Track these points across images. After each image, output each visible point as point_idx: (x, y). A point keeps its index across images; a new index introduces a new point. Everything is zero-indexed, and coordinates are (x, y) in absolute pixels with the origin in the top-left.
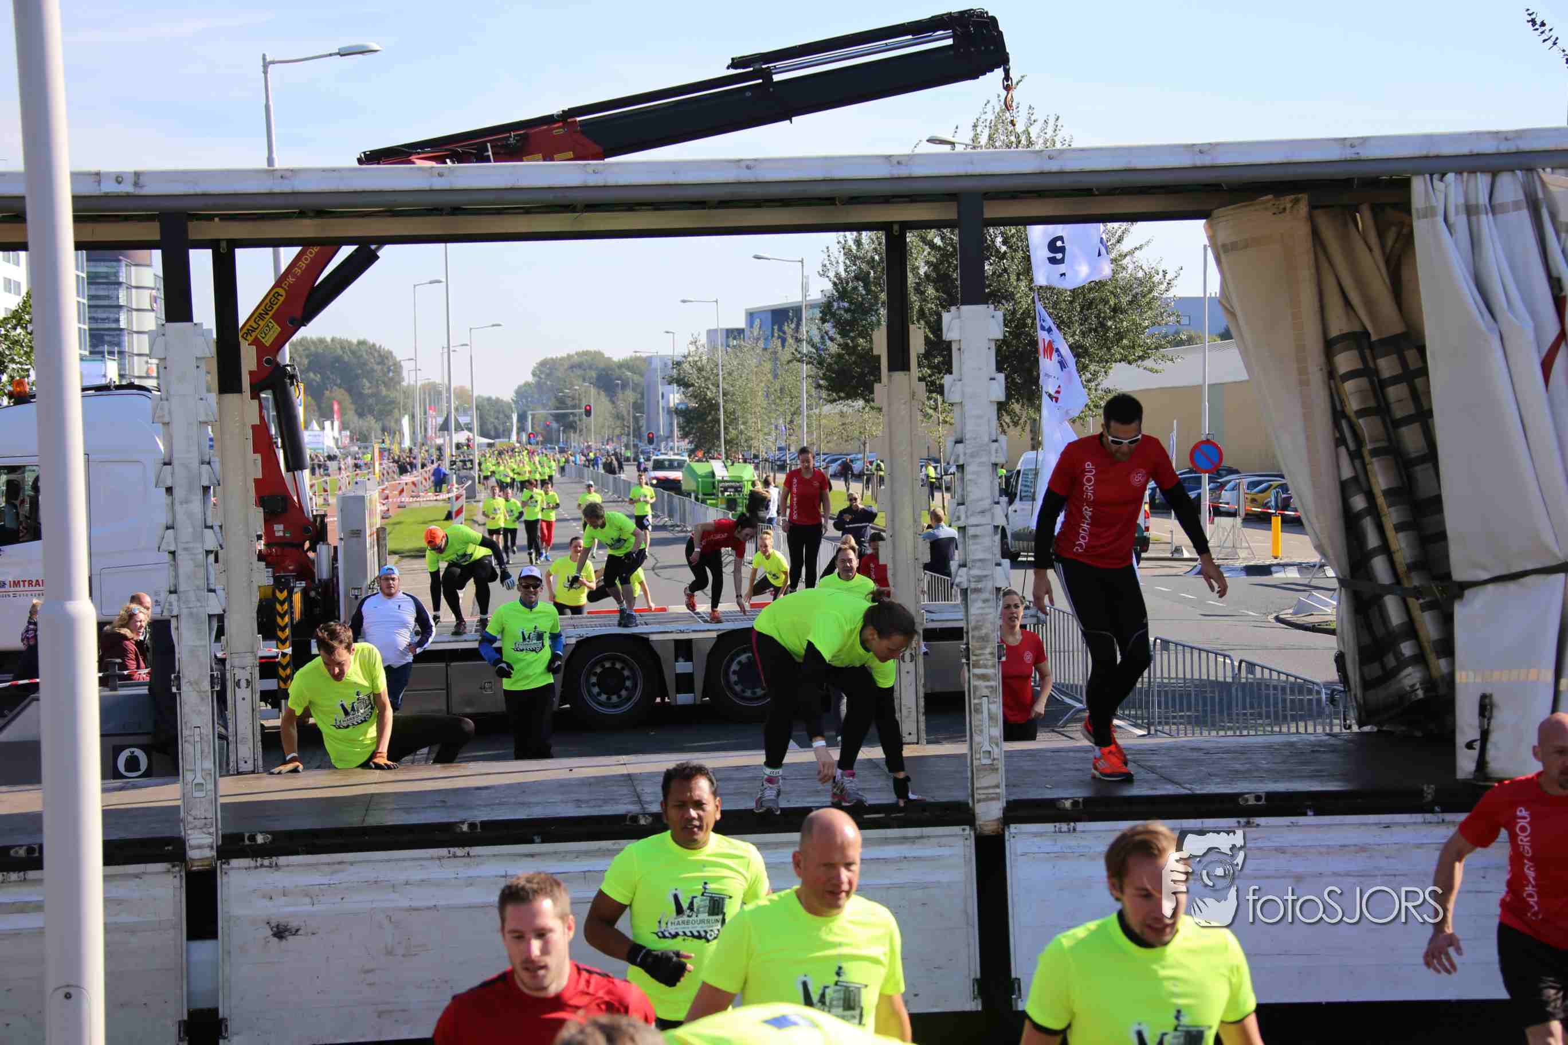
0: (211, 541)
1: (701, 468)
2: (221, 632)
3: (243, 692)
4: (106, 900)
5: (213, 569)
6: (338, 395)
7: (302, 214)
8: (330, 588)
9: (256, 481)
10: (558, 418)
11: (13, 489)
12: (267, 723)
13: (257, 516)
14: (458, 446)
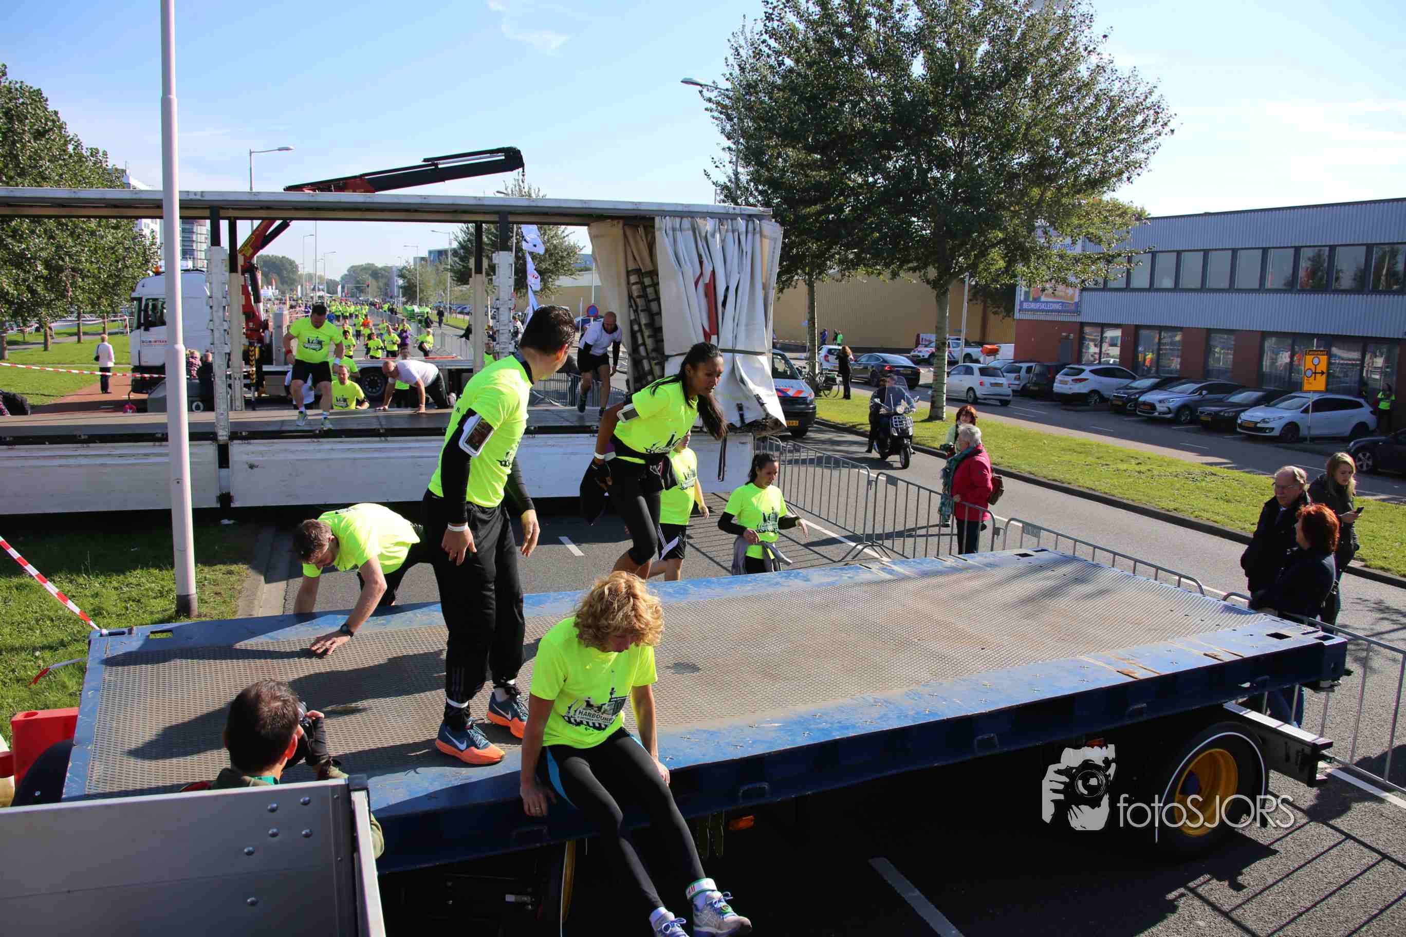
0: (226, 326)
1: (409, 308)
2: (229, 360)
3: (237, 382)
4: (191, 454)
5: (226, 336)
6: (274, 278)
7: (261, 208)
8: (269, 346)
9: (243, 306)
10: (357, 288)
11: (155, 307)
12: (248, 396)
13: (243, 318)
14: (320, 297)
